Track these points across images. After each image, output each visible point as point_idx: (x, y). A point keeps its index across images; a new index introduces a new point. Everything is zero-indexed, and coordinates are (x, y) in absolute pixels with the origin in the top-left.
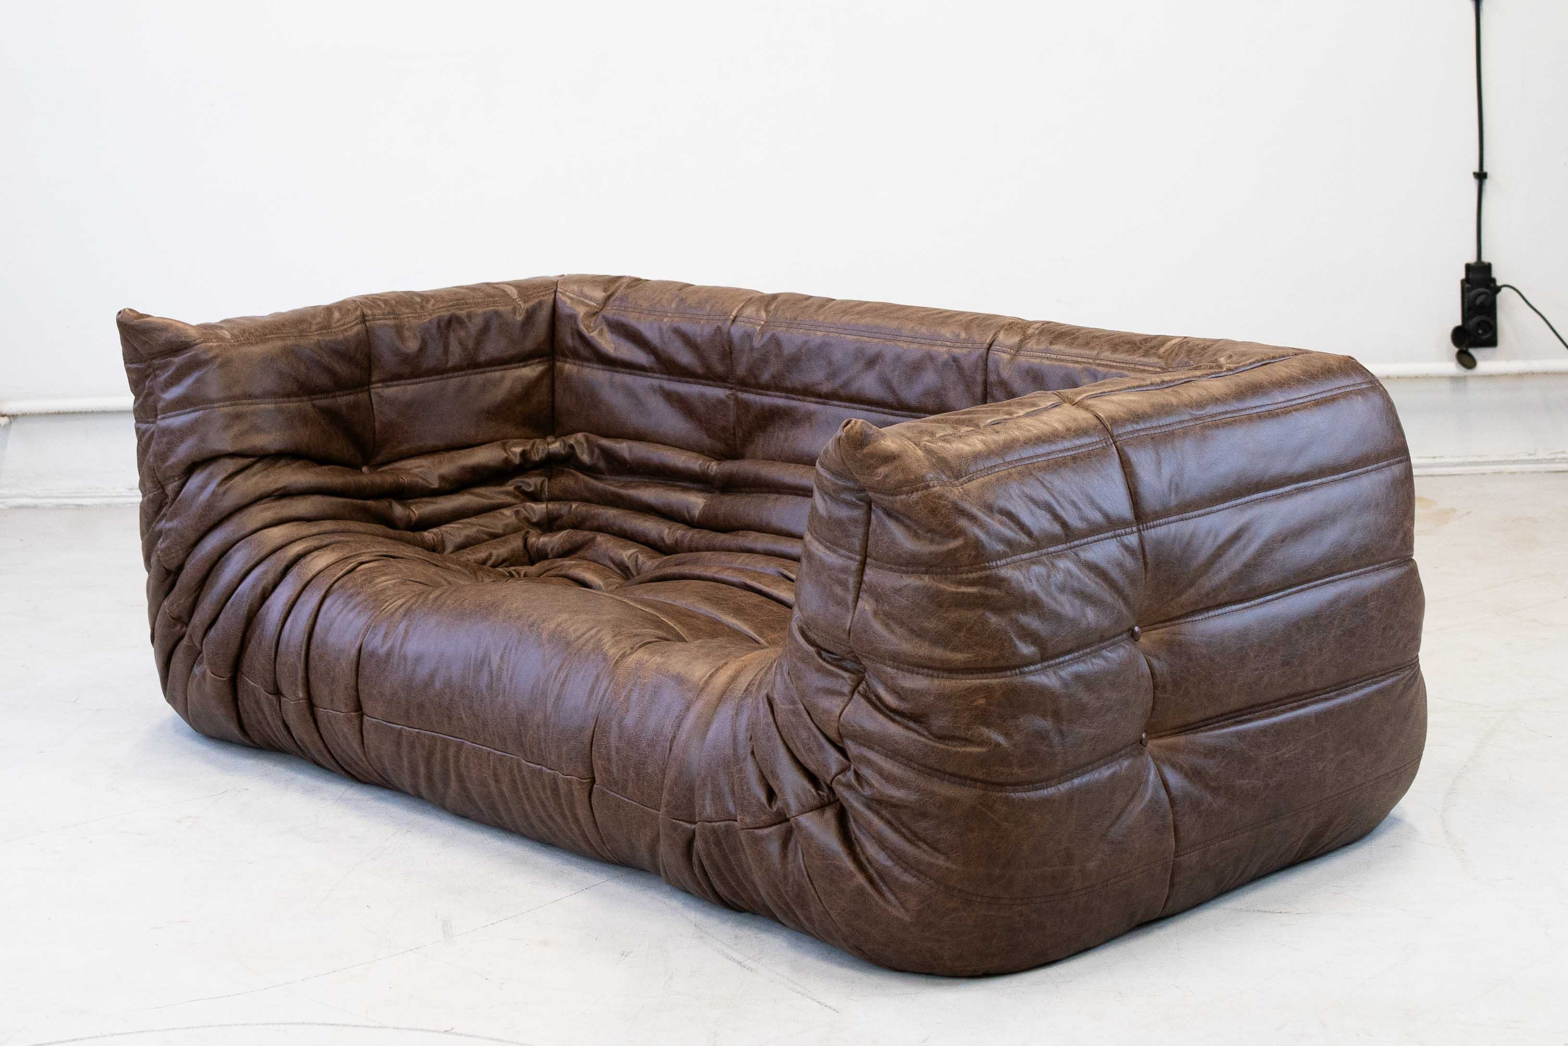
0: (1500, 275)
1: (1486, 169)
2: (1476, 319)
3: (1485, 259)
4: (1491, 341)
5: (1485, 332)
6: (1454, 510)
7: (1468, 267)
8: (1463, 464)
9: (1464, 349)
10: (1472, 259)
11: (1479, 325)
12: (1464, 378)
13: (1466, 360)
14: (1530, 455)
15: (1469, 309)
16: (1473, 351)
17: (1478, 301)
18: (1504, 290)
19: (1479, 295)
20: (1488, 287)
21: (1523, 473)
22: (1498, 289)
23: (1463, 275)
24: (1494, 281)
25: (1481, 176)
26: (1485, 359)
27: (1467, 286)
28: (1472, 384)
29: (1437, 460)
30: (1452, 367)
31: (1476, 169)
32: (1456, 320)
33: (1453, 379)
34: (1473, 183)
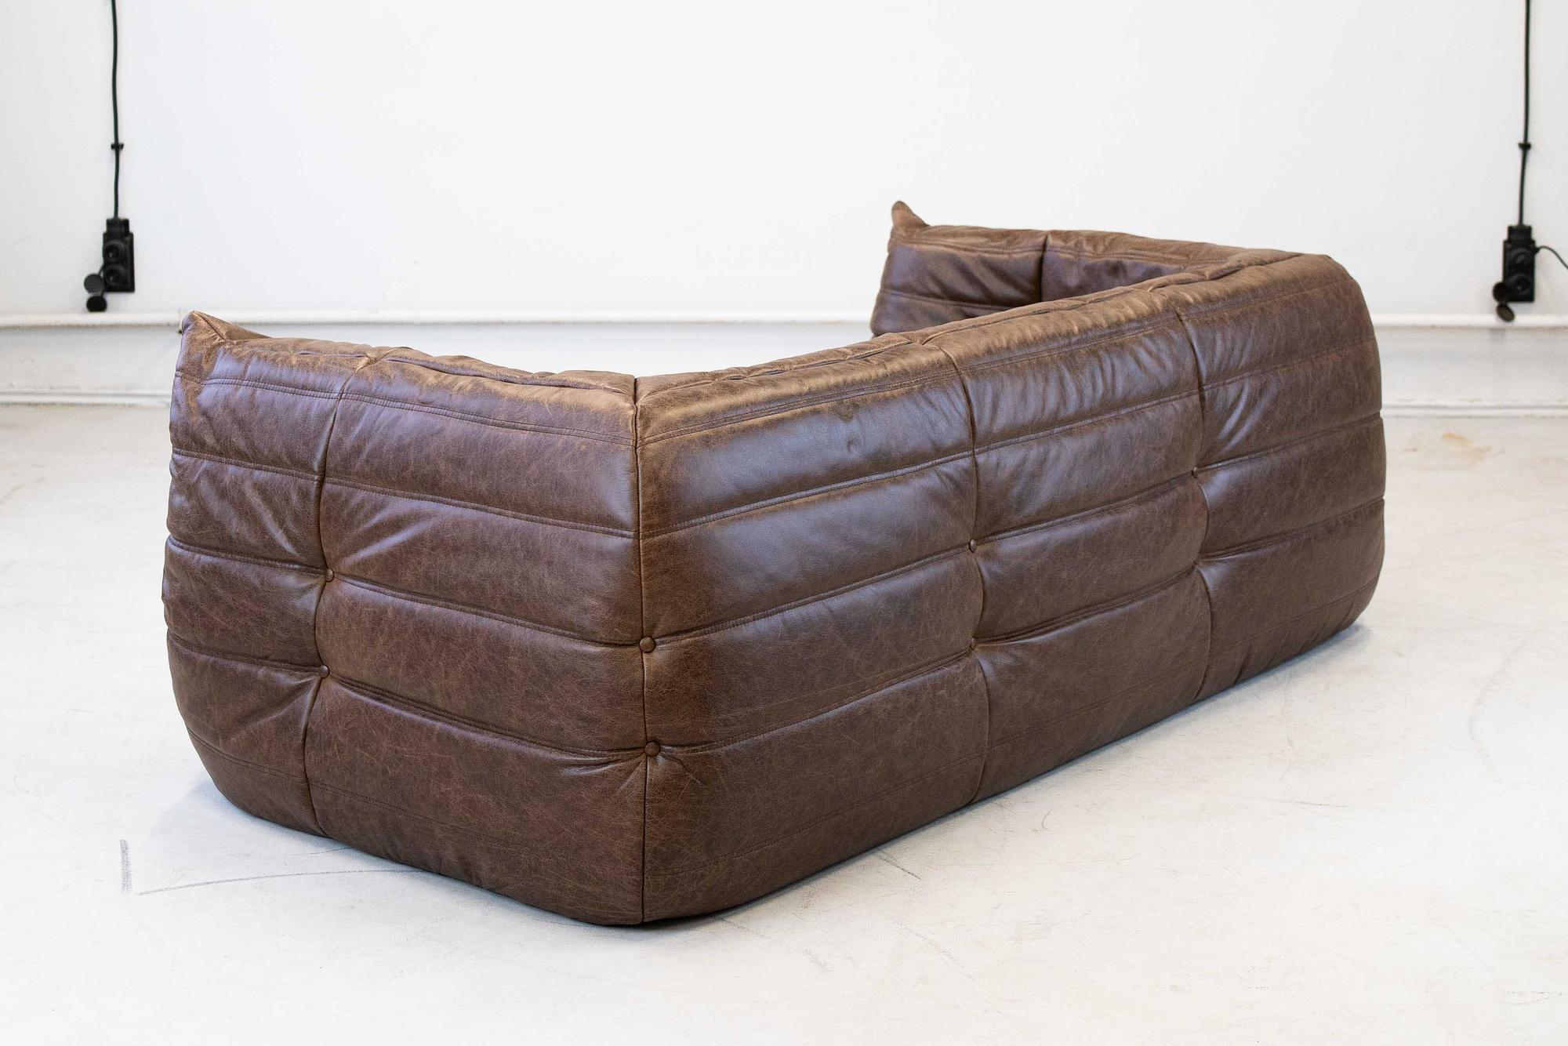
0: (1539, 237)
1: (1531, 140)
2: (1515, 277)
3: (1527, 222)
4: (1529, 298)
5: (1524, 289)
6: (1488, 449)
7: (1511, 230)
8: (1500, 407)
9: (1504, 302)
10: (1514, 222)
11: (1518, 282)
12: (1502, 330)
13: (1505, 314)
14: (1560, 401)
15: (1510, 267)
16: (1513, 306)
17: (1519, 260)
18: (1542, 251)
19: (1519, 254)
20: (1528, 248)
21: (1552, 417)
22: (1537, 250)
23: (1504, 236)
24: (1533, 242)
25: (1525, 147)
26: (1524, 313)
27: (1509, 246)
28: (1510, 335)
29: (1475, 404)
30: (1492, 319)
31: (1521, 140)
32: (1497, 276)
33: (1493, 330)
34: (1518, 153)
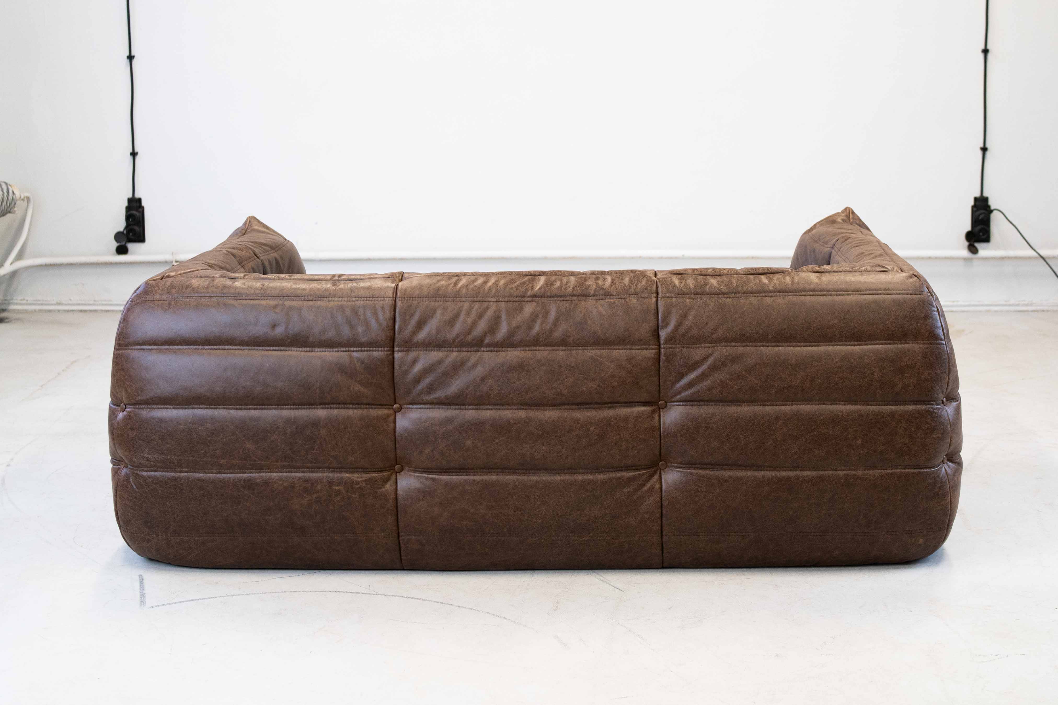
0: (993, 204)
1: (987, 146)
2: (979, 228)
3: (985, 194)
4: (987, 239)
5: (984, 234)
6: (963, 331)
7: (976, 199)
8: (969, 306)
9: (972, 243)
10: (978, 194)
11: (980, 231)
12: (971, 259)
13: (973, 249)
14: (1006, 301)
15: (975, 222)
16: (977, 245)
17: (980, 218)
18: (995, 212)
19: (981, 214)
20: (986, 210)
21: (1001, 311)
22: (991, 211)
23: (972, 203)
24: (989, 207)
25: (984, 150)
26: (984, 249)
27: (975, 209)
28: (975, 263)
29: (955, 303)
30: (965, 253)
31: (982, 145)
32: (969, 228)
33: (965, 259)
34: (980, 153)
